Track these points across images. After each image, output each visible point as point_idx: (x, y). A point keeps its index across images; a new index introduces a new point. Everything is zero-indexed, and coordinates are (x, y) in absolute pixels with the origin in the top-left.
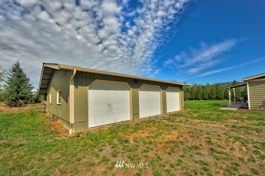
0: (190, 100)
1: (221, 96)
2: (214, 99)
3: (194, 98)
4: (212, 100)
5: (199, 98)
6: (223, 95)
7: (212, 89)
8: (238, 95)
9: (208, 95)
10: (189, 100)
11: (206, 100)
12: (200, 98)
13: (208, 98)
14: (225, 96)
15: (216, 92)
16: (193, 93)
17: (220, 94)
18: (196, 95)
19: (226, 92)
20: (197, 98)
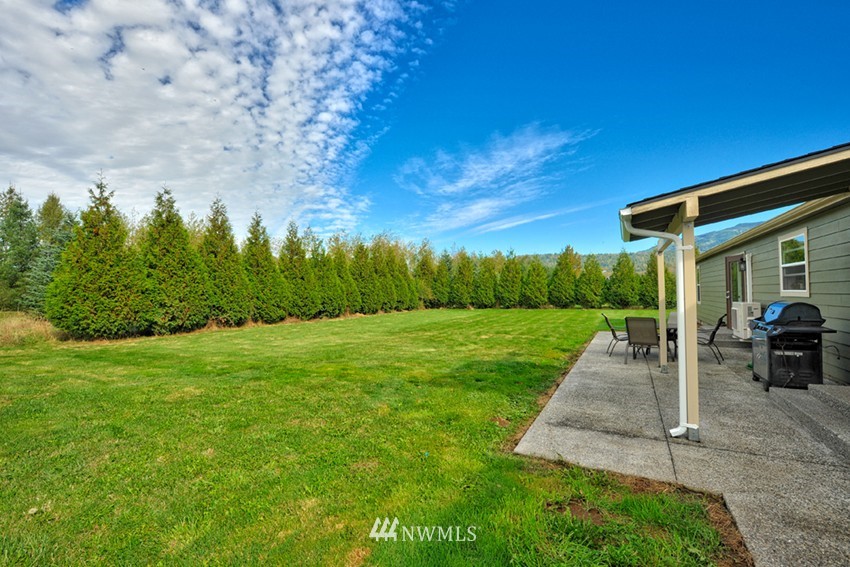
0: (432, 308)
1: (538, 295)
2: (514, 306)
3: (445, 300)
4: (508, 307)
5: (464, 301)
6: (545, 290)
7: (507, 267)
8: (592, 290)
9: (495, 291)
10: (426, 307)
11: (486, 307)
12: (466, 299)
13: (494, 301)
14: (550, 292)
15: (522, 280)
16: (444, 280)
17: (535, 286)
18: (452, 288)
19: (553, 280)
20: (455, 303)
